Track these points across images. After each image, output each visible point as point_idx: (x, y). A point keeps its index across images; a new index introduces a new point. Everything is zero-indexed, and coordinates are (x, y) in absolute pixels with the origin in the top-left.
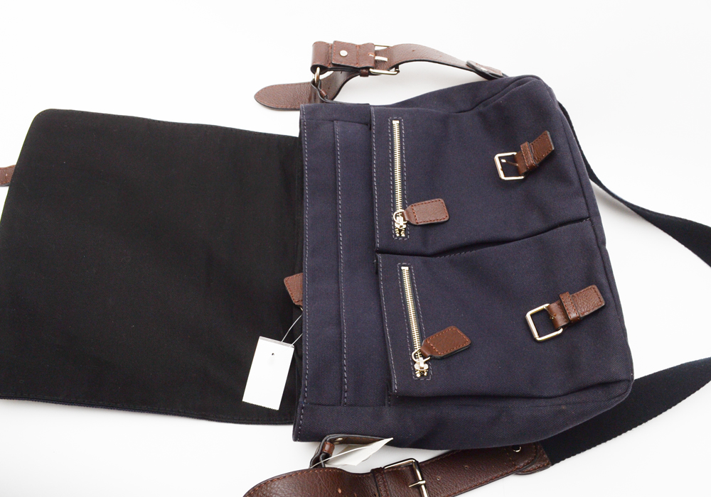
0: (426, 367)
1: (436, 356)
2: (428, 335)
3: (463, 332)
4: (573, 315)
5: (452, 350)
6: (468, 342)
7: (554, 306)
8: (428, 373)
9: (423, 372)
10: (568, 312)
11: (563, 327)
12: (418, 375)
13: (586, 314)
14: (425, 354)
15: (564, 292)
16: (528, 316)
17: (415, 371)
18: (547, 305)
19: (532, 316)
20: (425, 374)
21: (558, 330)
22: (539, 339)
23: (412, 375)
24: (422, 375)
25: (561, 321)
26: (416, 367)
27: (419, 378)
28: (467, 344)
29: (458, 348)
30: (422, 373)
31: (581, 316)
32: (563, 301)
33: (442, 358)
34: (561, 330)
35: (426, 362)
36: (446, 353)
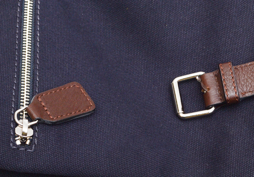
0: (30, 133)
1: (47, 120)
2: (42, 90)
3: (87, 91)
4: (231, 94)
5: (69, 116)
6: (91, 106)
7: (210, 77)
8: (31, 141)
9: (26, 139)
10: (225, 88)
11: (216, 106)
12: (18, 143)
13: (247, 95)
14: (32, 115)
15: (226, 62)
16: (175, 82)
17: (15, 136)
18: (201, 73)
19: (180, 83)
20: (28, 142)
21: (208, 108)
22: (182, 115)
23: (9, 141)
24: (23, 143)
25: (214, 98)
26: (18, 131)
27: (18, 147)
28: (91, 109)
29: (78, 113)
30: (23, 140)
31: (241, 96)
32: (222, 72)
33: (54, 124)
34: (212, 109)
35: (31, 127)
36: (60, 118)
